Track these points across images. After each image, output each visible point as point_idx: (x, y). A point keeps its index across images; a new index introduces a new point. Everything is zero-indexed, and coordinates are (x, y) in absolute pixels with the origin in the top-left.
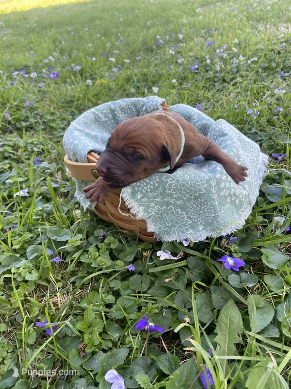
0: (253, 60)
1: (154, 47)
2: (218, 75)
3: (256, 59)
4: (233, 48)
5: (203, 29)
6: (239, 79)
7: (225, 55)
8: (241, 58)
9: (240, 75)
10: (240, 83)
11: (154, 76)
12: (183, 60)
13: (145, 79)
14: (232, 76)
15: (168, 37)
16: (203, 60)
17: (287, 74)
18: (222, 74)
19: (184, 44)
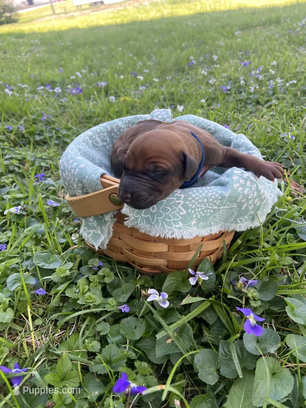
0: (291, 82)
1: (186, 67)
2: (251, 97)
3: (295, 82)
4: (271, 70)
5: (240, 51)
6: (274, 102)
7: (261, 77)
8: (279, 80)
9: (276, 97)
10: (275, 106)
11: (181, 95)
12: (215, 80)
13: (172, 98)
14: (267, 99)
15: (202, 59)
16: (236, 81)
18: (257, 96)
19: (218, 66)
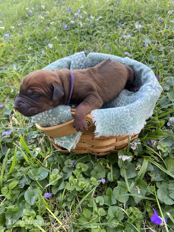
0: (99, 18)
2: (83, 30)
3: (101, 17)
4: (84, 12)
6: (98, 31)
7: (81, 17)
8: (92, 17)
9: (97, 29)
10: (100, 34)
12: (54, 22)
14: (92, 30)
15: (33, 8)
16: (67, 21)
17: (123, 25)
18: (86, 30)
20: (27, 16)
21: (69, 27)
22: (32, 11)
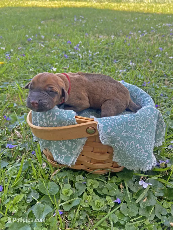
3: (98, 53)
6: (96, 64)
9: (95, 61)
10: (98, 66)
13: (36, 61)
14: (91, 62)
15: (33, 36)
18: (85, 61)
20: (27, 42)
21: (69, 57)
22: (32, 38)
